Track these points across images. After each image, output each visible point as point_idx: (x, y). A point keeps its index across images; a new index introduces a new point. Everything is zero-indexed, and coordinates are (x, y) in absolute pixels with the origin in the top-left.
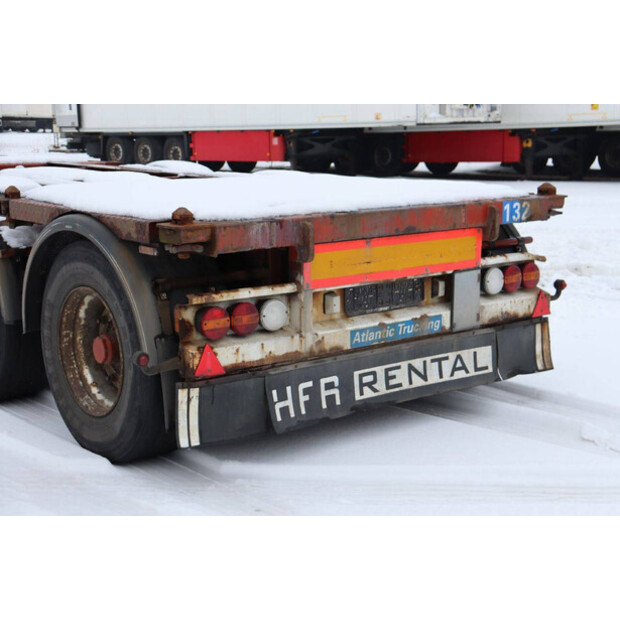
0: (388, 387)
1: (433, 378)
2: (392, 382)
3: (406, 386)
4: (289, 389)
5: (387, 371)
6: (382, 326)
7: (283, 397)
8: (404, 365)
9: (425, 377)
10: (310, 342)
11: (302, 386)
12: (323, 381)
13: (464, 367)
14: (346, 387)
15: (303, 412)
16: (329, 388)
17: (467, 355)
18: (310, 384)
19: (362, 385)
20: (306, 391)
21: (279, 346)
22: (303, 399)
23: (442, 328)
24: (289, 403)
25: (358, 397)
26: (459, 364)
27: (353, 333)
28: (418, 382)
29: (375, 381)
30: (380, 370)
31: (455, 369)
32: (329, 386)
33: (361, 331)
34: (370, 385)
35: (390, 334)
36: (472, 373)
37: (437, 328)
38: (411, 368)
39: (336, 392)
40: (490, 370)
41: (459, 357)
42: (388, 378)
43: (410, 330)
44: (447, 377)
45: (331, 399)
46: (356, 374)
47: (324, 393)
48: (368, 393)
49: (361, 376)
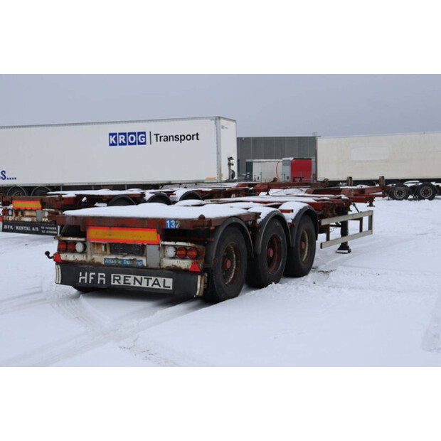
0: (125, 283)
1: (144, 285)
2: (127, 282)
3: (132, 285)
4: (86, 273)
5: (125, 277)
6: (117, 259)
7: (83, 275)
8: (133, 277)
9: (141, 284)
10: (89, 258)
11: (91, 274)
12: (99, 274)
13: (158, 284)
14: (108, 278)
15: (90, 282)
16: (101, 277)
17: (161, 280)
18: (94, 274)
19: (114, 280)
20: (92, 276)
21: (79, 258)
22: (91, 278)
23: (143, 265)
24: (86, 278)
25: (112, 283)
26: (156, 282)
27: (105, 259)
28: (137, 284)
29: (120, 279)
30: (122, 276)
31: (154, 284)
32: (102, 276)
33: (108, 259)
34: (118, 280)
35: (120, 262)
36: (162, 287)
37: (140, 265)
38: (135, 279)
39: (104, 279)
40: (171, 288)
41: (156, 279)
42: (125, 280)
43: (128, 263)
44: (150, 286)
45: (102, 281)
46: (112, 275)
47: (99, 279)
48: (116, 283)
49: (114, 276)
